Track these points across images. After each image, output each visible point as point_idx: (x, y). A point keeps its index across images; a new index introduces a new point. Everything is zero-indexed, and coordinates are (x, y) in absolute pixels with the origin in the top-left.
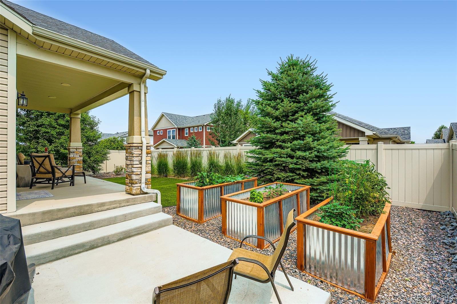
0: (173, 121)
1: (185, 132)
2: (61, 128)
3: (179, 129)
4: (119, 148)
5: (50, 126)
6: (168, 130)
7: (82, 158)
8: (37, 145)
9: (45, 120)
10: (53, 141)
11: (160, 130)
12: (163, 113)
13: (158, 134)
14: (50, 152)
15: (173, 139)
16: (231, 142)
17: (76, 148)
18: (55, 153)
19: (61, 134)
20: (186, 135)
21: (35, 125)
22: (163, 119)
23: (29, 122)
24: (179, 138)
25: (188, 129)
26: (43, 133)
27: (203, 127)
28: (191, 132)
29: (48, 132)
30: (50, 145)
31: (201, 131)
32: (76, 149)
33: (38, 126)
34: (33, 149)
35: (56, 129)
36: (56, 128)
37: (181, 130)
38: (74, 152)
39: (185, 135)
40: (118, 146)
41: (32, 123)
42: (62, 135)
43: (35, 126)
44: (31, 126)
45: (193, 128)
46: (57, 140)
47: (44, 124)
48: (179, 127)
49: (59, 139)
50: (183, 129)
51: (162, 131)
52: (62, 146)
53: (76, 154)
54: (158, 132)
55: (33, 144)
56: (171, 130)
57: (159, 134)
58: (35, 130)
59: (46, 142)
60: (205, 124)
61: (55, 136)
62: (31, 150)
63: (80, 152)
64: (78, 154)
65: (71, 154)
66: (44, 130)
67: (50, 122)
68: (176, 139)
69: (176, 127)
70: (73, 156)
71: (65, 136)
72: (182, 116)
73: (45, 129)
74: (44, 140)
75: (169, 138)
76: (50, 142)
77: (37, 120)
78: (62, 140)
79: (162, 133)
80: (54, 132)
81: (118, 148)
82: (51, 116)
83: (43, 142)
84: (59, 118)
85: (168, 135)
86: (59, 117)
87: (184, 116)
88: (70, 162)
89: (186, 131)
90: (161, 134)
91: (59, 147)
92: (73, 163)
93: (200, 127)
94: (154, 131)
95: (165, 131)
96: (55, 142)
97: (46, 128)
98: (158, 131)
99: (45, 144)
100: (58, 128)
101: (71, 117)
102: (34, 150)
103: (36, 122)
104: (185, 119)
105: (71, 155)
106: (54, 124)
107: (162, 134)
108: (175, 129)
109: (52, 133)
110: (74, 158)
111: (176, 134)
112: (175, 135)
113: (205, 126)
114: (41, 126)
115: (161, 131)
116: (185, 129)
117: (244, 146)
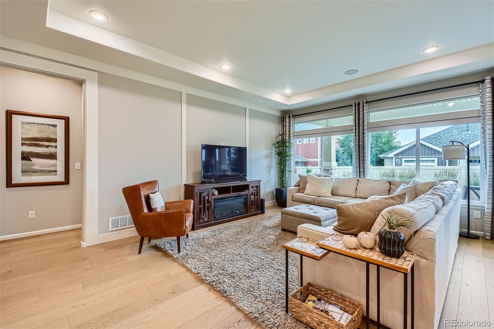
31: (314, 142)
117: (405, 161)
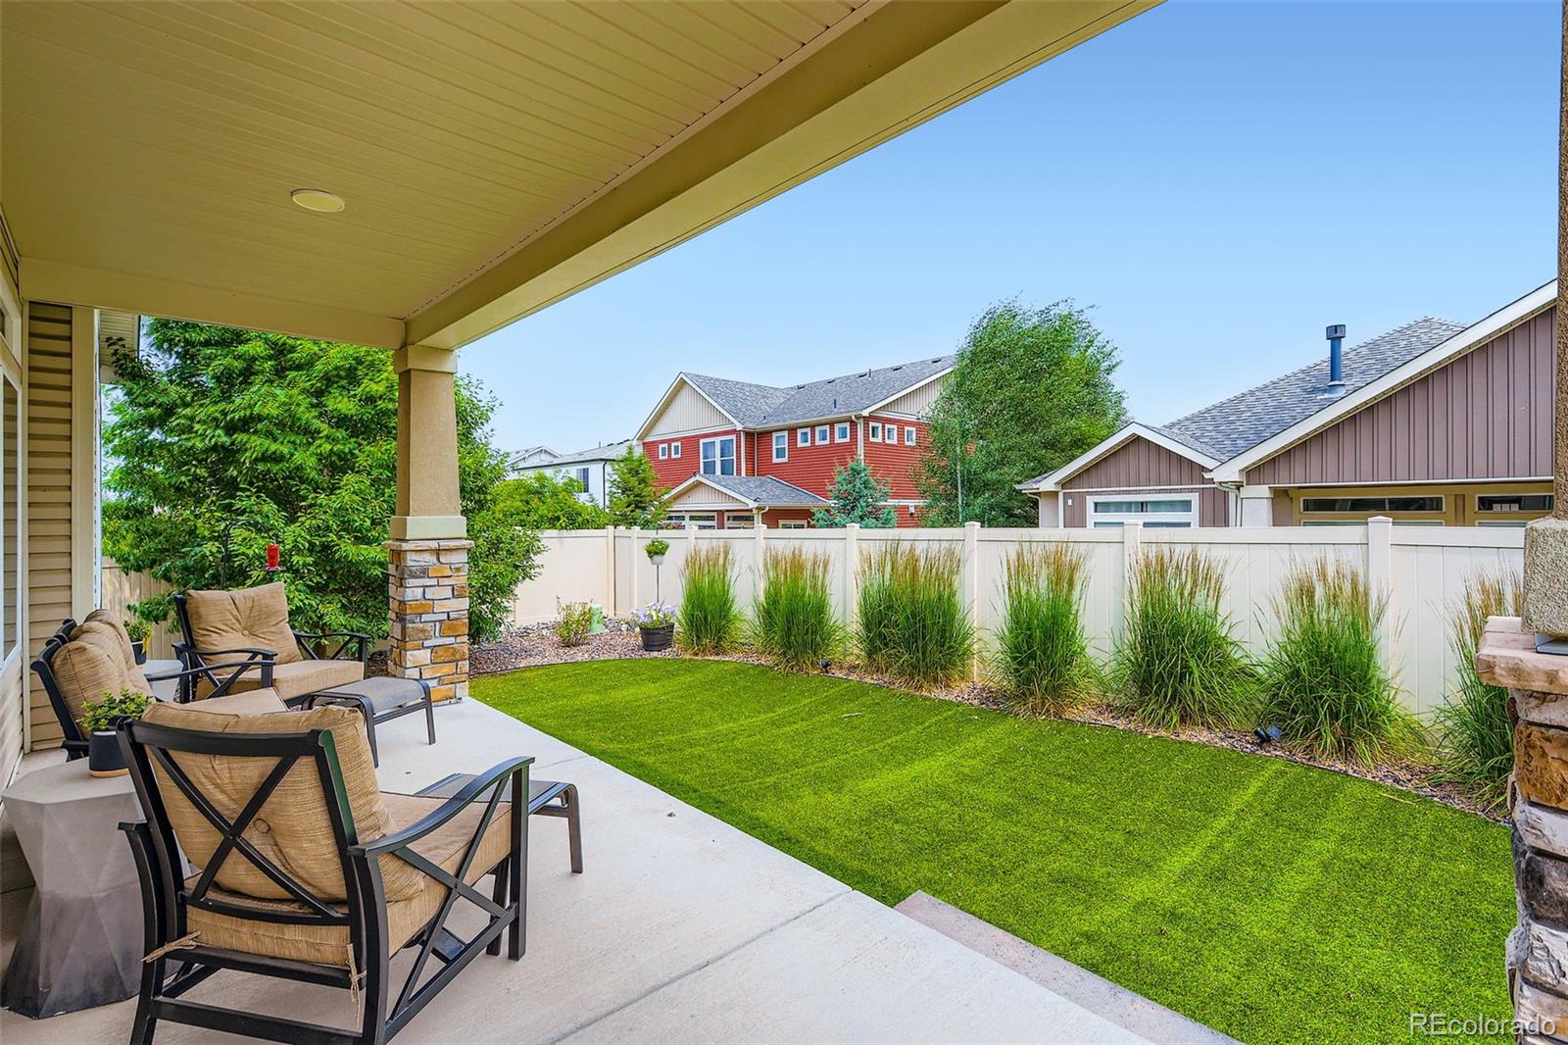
0: (723, 406)
1: (774, 447)
2: (340, 434)
3: (749, 435)
4: (563, 521)
5: (288, 424)
6: (702, 441)
7: (465, 603)
8: (225, 520)
9: (266, 398)
10: (304, 498)
11: (669, 442)
12: (682, 375)
13: (661, 458)
14: (291, 556)
15: (722, 474)
16: (1018, 487)
17: (434, 545)
18: (315, 564)
19: (339, 465)
20: (777, 457)
21: (215, 419)
22: (685, 397)
23: (189, 409)
24: (751, 472)
25: (786, 433)
26: (256, 460)
27: (853, 424)
28: (800, 444)
29: (277, 458)
30: (291, 520)
31: (848, 440)
32: (438, 552)
33: (231, 428)
34: (210, 539)
35: (318, 442)
36: (312, 434)
37: (757, 440)
38: (424, 572)
39: (775, 460)
40: (559, 513)
41: (202, 414)
42: (345, 473)
43: (217, 427)
44: (197, 427)
45: (808, 430)
46: (322, 498)
47: (260, 418)
48: (751, 426)
49: (333, 489)
50: (766, 434)
51: (679, 444)
52: (346, 527)
53: (434, 582)
54: (664, 449)
55: (207, 515)
56: (718, 440)
57: (666, 457)
58: (215, 448)
59: (270, 507)
60: (866, 413)
61: (313, 474)
62: (197, 549)
63: (458, 570)
64: (446, 581)
65: (411, 582)
66: (255, 444)
67: (284, 404)
68: (739, 473)
69: (739, 427)
70: (420, 596)
71: (357, 472)
72: (750, 385)
73: (267, 443)
74: (258, 497)
75: (709, 468)
76: (289, 503)
77: (226, 396)
78: (345, 496)
79: (676, 453)
80: (306, 459)
81: (558, 519)
82: (292, 374)
83: (255, 508)
84: (327, 386)
85: (702, 460)
86: (329, 380)
87: (757, 386)
88: (404, 629)
89: (778, 442)
90: (673, 456)
91: (328, 529)
92: (421, 635)
93: (843, 425)
94: (644, 444)
95: (690, 443)
96: (314, 505)
97: (269, 434)
98: (661, 446)
99: (268, 516)
100: (327, 437)
101: (410, 366)
102: (215, 550)
103: (222, 406)
104: (764, 397)
105: (413, 592)
106: (307, 415)
107: (679, 456)
108: (733, 437)
109: (299, 458)
110: (426, 606)
111: (740, 454)
112: (735, 457)
113: (861, 421)
114: (245, 424)
115: (673, 444)
116: (774, 435)
117: (1096, 504)
